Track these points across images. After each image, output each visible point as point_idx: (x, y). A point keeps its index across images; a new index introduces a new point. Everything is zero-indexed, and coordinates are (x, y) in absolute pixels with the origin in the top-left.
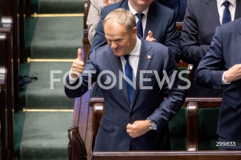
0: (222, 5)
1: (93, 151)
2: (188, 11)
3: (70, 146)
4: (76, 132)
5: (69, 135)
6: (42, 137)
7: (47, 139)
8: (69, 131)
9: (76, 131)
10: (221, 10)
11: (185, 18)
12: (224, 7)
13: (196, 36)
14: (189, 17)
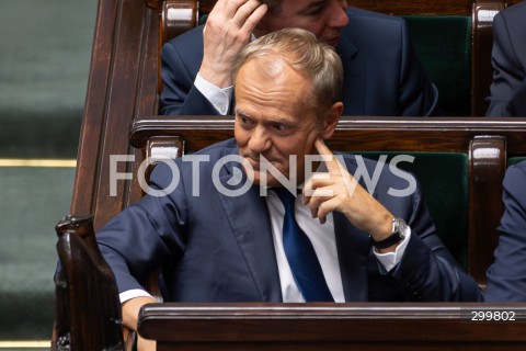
3: (64, 284)
5: (60, 246)
8: (60, 232)
9: (84, 232)
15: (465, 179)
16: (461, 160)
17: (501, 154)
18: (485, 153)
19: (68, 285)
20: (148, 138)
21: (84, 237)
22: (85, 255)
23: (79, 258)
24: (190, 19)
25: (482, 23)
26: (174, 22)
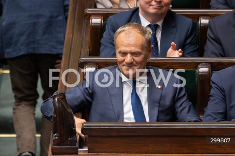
3: (55, 116)
15: (196, 79)
16: (195, 72)
17: (209, 70)
18: (203, 70)
19: (57, 116)
20: (85, 64)
21: (62, 99)
22: (62, 105)
23: (60, 106)
24: (100, 22)
25: (203, 24)
26: (94, 23)
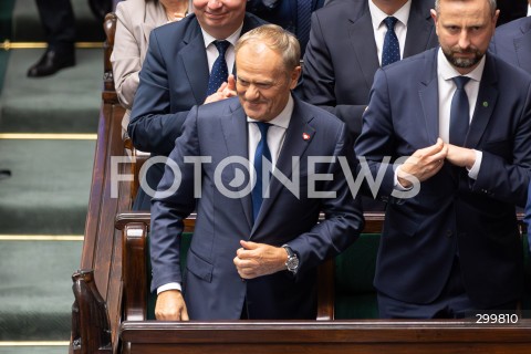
0: (381, 25)
1: (122, 320)
2: (315, 36)
3: (77, 310)
4: (88, 282)
5: (75, 287)
6: (19, 291)
7: (30, 296)
8: (75, 279)
9: (89, 280)
10: (380, 36)
11: (307, 51)
12: (384, 29)
13: (331, 87)
14: (314, 49)
19: (79, 310)
20: (126, 224)
23: (86, 294)
